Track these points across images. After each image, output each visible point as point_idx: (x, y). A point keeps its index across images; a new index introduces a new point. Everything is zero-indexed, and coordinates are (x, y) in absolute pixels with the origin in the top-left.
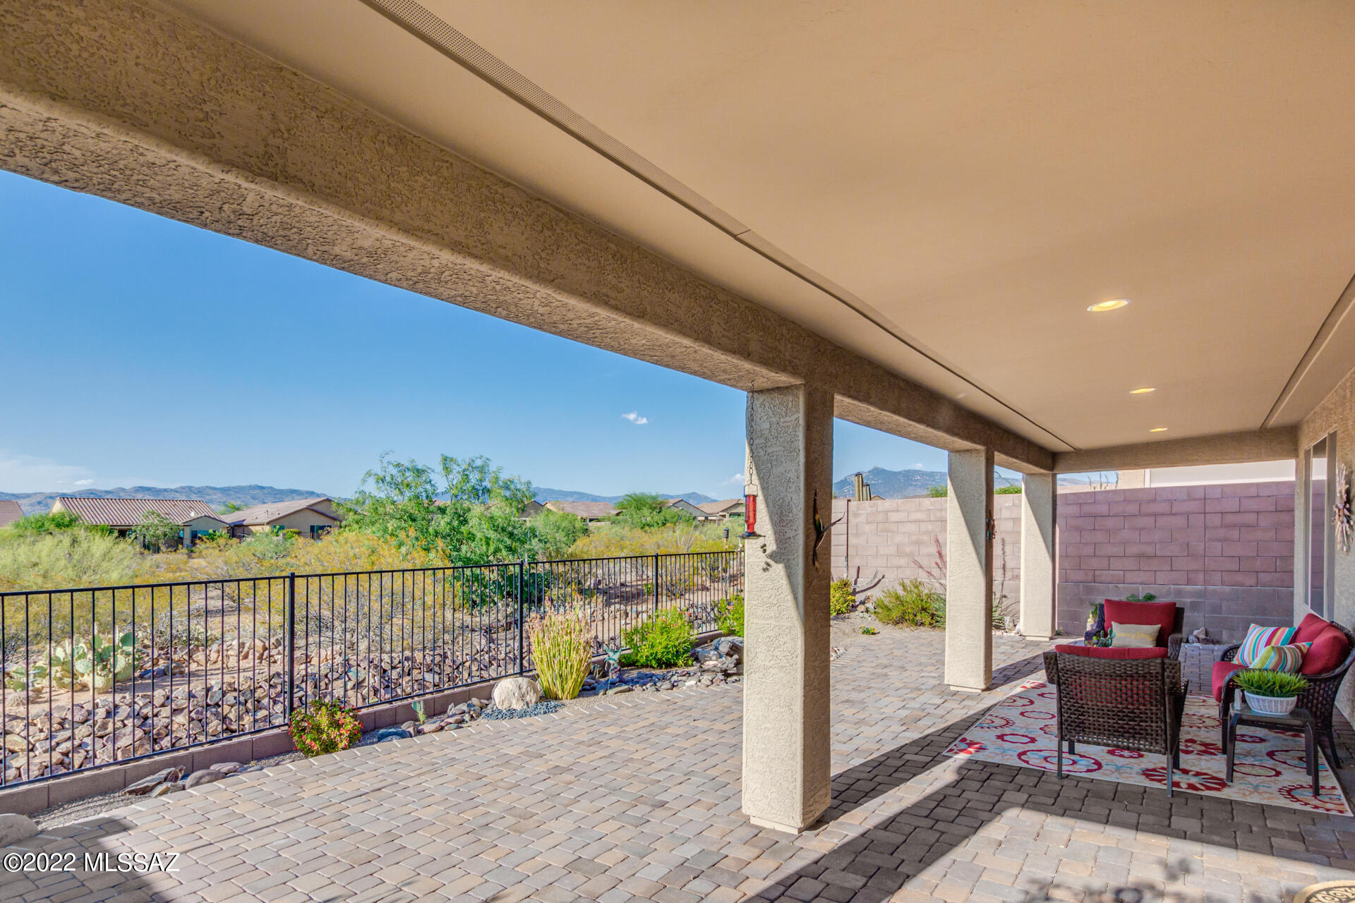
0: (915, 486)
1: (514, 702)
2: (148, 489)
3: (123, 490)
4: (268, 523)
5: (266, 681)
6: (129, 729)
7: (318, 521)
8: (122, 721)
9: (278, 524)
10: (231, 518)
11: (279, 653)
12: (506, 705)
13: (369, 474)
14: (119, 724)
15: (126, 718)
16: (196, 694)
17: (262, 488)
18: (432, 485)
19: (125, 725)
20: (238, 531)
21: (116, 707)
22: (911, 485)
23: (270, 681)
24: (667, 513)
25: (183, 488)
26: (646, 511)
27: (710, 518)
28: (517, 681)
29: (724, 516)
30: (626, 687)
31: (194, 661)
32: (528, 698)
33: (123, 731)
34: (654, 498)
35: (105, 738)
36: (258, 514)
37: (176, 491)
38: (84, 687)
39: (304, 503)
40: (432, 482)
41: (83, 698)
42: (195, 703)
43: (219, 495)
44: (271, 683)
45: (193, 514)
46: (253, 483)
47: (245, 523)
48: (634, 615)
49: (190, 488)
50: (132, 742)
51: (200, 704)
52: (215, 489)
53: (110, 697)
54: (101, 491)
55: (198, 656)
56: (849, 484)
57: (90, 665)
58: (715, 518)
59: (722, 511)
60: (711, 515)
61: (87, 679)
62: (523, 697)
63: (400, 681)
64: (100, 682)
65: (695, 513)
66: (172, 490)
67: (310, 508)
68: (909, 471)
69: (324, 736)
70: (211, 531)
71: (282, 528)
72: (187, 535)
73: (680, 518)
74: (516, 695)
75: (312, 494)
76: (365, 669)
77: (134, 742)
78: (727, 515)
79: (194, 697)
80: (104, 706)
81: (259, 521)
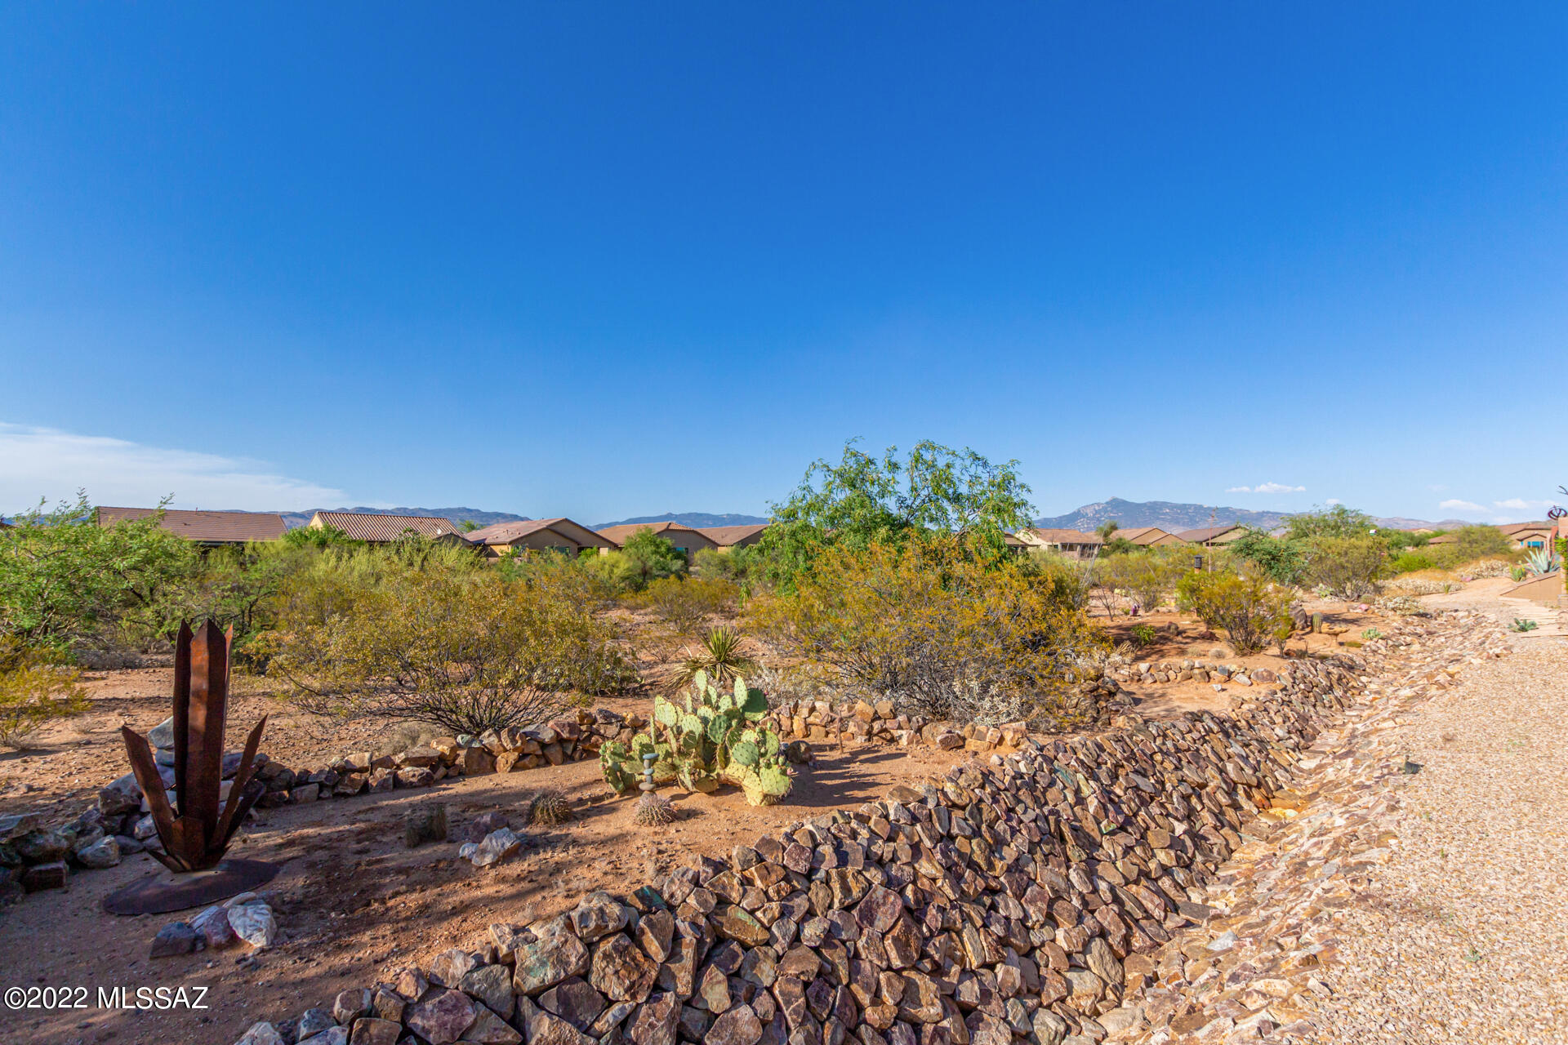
4: (510, 543)
5: (979, 787)
6: (879, 891)
7: (559, 542)
9: (521, 543)
10: (469, 537)
11: (899, 728)
15: (865, 867)
16: (917, 814)
19: (869, 883)
23: (983, 786)
33: (873, 895)
36: (492, 535)
39: (543, 523)
42: (927, 832)
44: (988, 790)
45: (439, 532)
47: (486, 542)
51: (933, 834)
57: (758, 751)
67: (546, 530)
71: (525, 548)
76: (1068, 765)
79: (916, 818)
80: (825, 840)
81: (500, 540)
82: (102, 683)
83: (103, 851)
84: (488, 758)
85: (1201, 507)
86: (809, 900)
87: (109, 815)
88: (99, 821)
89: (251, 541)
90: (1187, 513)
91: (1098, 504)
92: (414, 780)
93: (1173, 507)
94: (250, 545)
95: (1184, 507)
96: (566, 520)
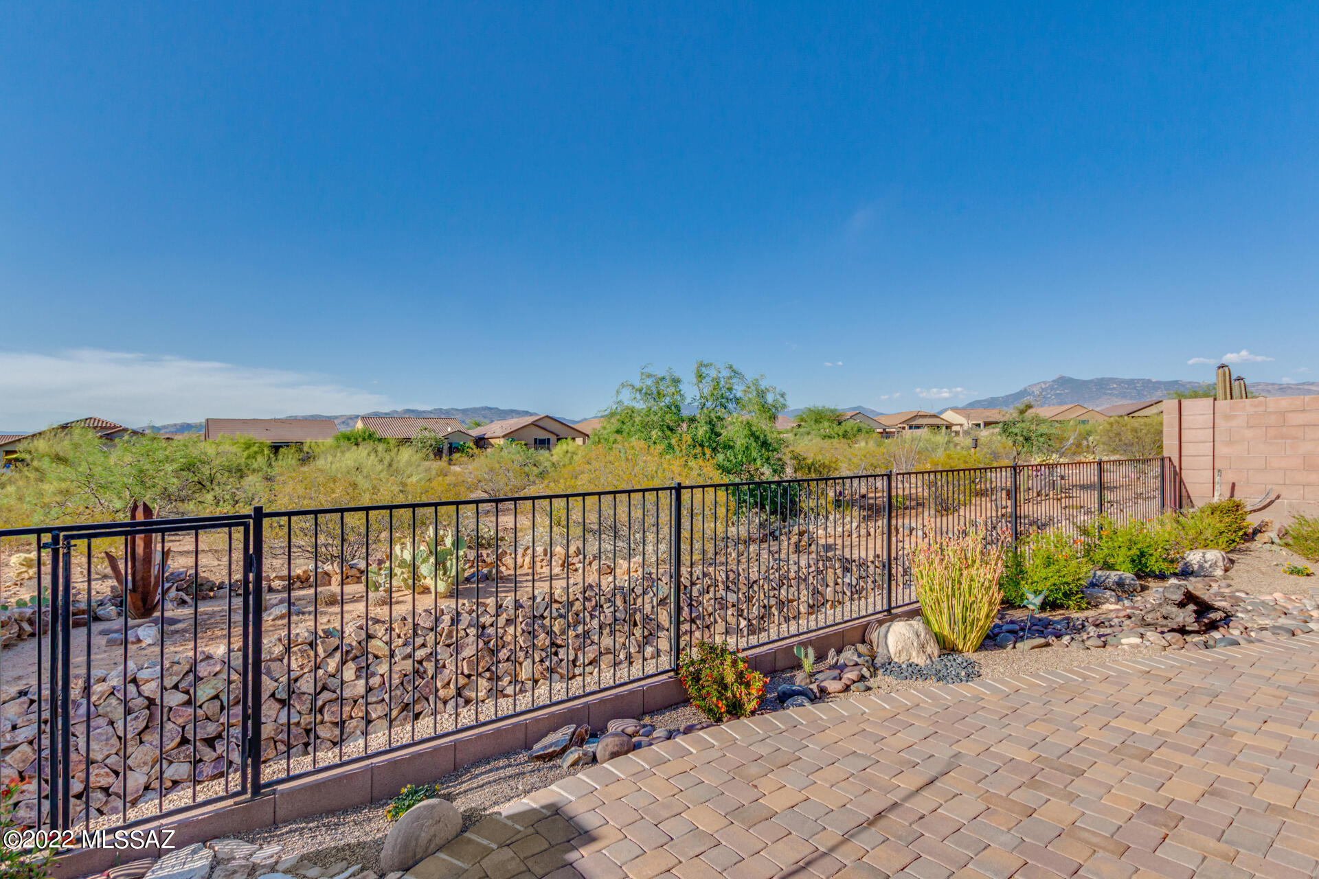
0: (1110, 394)
1: (914, 654)
2: (413, 411)
3: (396, 412)
4: (503, 437)
5: (581, 593)
6: (471, 639)
7: (543, 435)
8: (465, 630)
9: (512, 436)
10: (475, 432)
11: (580, 562)
12: (904, 658)
13: (623, 385)
14: (462, 633)
15: (468, 627)
16: (523, 604)
17: (490, 409)
18: (681, 395)
19: (467, 635)
20: (481, 442)
21: (458, 614)
22: (1105, 394)
23: (585, 592)
24: (848, 425)
25: (436, 410)
26: (826, 424)
27: (887, 430)
28: (911, 625)
29: (904, 428)
30: (1042, 641)
31: (504, 565)
32: (929, 650)
33: (466, 640)
34: (833, 411)
35: (451, 647)
36: (495, 430)
37: (431, 412)
38: (426, 590)
39: (530, 420)
40: (682, 392)
41: (425, 602)
42: (524, 613)
43: (460, 415)
44: (586, 595)
45: (449, 429)
46: (484, 405)
47: (486, 437)
48: (907, 532)
49: (441, 410)
50: (475, 652)
51: (528, 614)
52: (457, 410)
53: (452, 603)
54: (382, 413)
55: (506, 560)
56: (1030, 395)
57: (433, 569)
58: (894, 430)
59: (903, 422)
60: (889, 427)
61: (429, 582)
62: (923, 647)
63: (701, 598)
64: (442, 586)
65: (873, 424)
66: (428, 412)
67: (534, 424)
68: (1102, 379)
69: (729, 694)
70: (462, 443)
71: (513, 440)
72: (446, 447)
73: (859, 430)
74: (915, 644)
75: (526, 413)
76: (666, 584)
77: (478, 652)
78: (907, 427)
79: (522, 607)
80: (448, 613)
81: (496, 435)
82: (178, 543)
83: (108, 612)
84: (327, 578)
85: (1149, 381)
86: (425, 640)
87: (114, 597)
88: (110, 600)
89: (308, 441)
90: (1135, 388)
91: (1045, 383)
92: (280, 588)
93: (1120, 382)
94: (308, 445)
95: (1132, 382)
96: (547, 417)
